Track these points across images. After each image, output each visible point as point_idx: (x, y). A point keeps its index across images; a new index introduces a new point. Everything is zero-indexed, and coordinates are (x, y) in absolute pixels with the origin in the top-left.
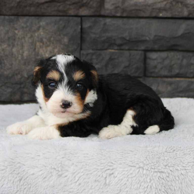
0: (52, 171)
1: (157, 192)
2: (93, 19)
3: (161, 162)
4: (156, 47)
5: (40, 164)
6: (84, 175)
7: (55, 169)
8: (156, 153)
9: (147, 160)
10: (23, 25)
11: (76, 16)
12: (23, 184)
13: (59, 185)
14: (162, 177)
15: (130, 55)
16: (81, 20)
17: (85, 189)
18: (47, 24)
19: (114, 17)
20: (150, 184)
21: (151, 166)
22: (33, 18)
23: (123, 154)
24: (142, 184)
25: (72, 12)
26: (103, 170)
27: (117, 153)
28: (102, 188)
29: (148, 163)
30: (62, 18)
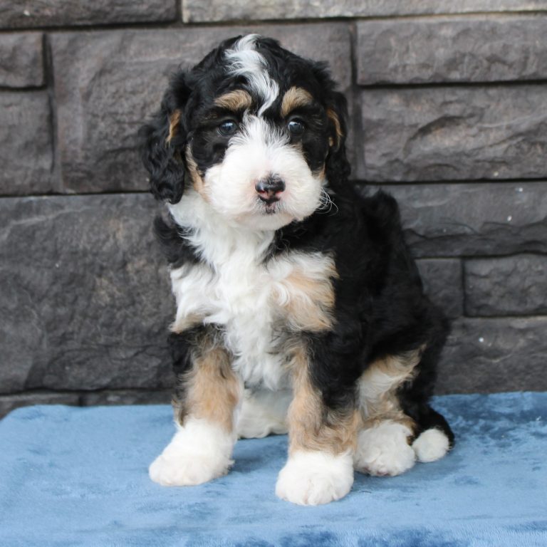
19: (389, 183)
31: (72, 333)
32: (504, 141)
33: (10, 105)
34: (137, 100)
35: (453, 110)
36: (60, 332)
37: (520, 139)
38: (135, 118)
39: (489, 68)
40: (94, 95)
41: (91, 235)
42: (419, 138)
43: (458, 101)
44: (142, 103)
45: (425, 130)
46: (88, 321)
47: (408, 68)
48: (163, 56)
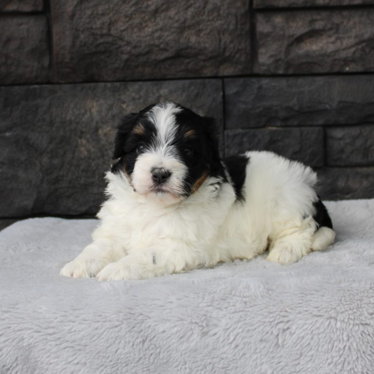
0: (193, 327)
1: (359, 355)
2: (242, 80)
3: (364, 307)
4: (342, 119)
5: (174, 316)
6: (242, 331)
7: (196, 323)
8: (356, 291)
9: (342, 304)
10: (133, 95)
11: (215, 77)
12: (149, 348)
13: (204, 349)
14: (367, 333)
15: (301, 134)
16: (223, 82)
17: (244, 354)
18: (171, 92)
19: (274, 76)
20: (348, 344)
21: (349, 314)
22: (149, 83)
23: (303, 295)
24: (336, 344)
25: (208, 72)
26: (273, 323)
27: (294, 294)
28: (272, 352)
29: (343, 310)
30: (193, 81)
31: (63, 176)
32: (352, 46)
33: (21, 24)
34: (106, 19)
35: (319, 25)
36: (55, 175)
37: (364, 44)
38: (105, 31)
40: (77, 16)
41: (75, 110)
42: (295, 45)
43: (322, 20)
44: (109, 21)
45: (300, 40)
46: (73, 168)
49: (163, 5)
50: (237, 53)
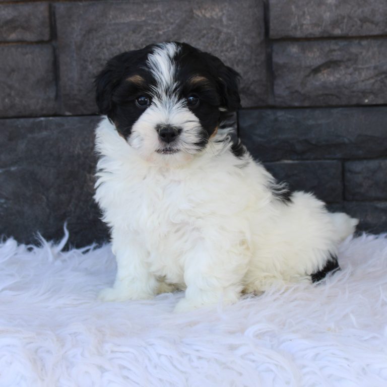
4: (361, 153)
19: (290, 108)
31: (70, 212)
32: (372, 78)
33: (27, 53)
34: (114, 49)
35: (336, 56)
36: (62, 211)
37: (383, 76)
39: (361, 27)
40: (85, 46)
42: (312, 76)
43: (340, 50)
45: (316, 70)
46: (81, 204)
47: (304, 27)
48: (132, 19)
49: (174, 35)
50: (251, 84)
